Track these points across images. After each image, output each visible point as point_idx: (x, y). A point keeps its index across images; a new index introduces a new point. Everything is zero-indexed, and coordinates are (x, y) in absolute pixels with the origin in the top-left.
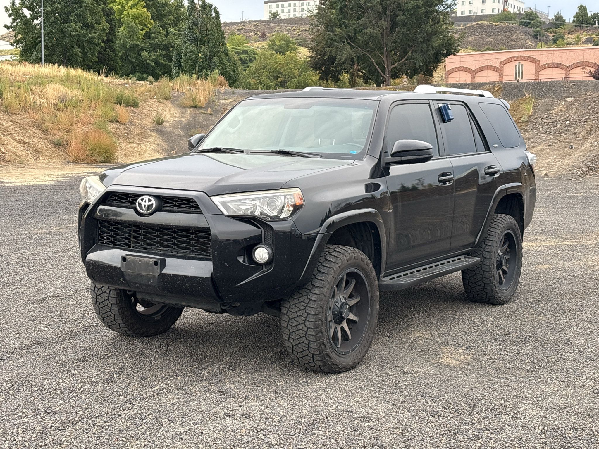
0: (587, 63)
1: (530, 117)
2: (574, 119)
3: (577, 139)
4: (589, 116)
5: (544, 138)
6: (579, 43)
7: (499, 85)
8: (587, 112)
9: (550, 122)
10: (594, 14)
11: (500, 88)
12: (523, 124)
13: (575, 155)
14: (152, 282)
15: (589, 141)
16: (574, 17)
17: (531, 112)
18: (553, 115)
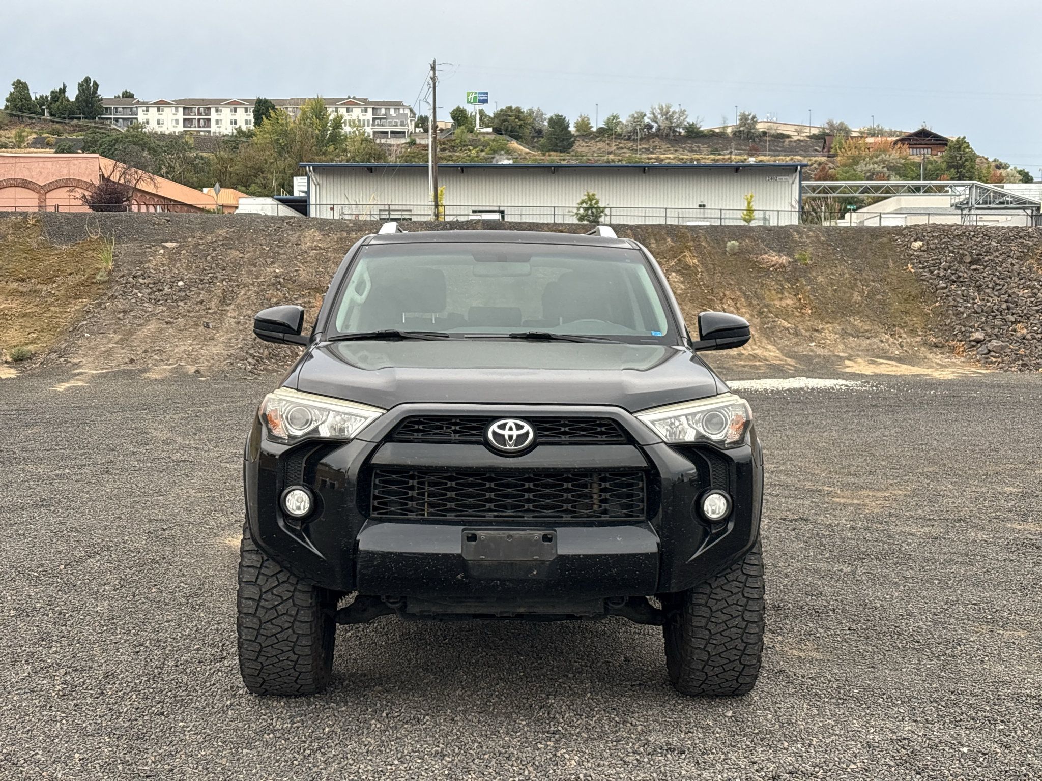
0: (76, 182)
1: (110, 273)
2: (190, 278)
3: (210, 311)
4: (214, 273)
5: (150, 309)
6: (23, 146)
7: (35, 217)
8: (208, 267)
9: (150, 283)
10: (41, 97)
11: (38, 221)
12: (101, 286)
13: (221, 337)
14: (535, 573)
15: (229, 314)
16: (7, 100)
17: (111, 265)
18: (152, 271)
